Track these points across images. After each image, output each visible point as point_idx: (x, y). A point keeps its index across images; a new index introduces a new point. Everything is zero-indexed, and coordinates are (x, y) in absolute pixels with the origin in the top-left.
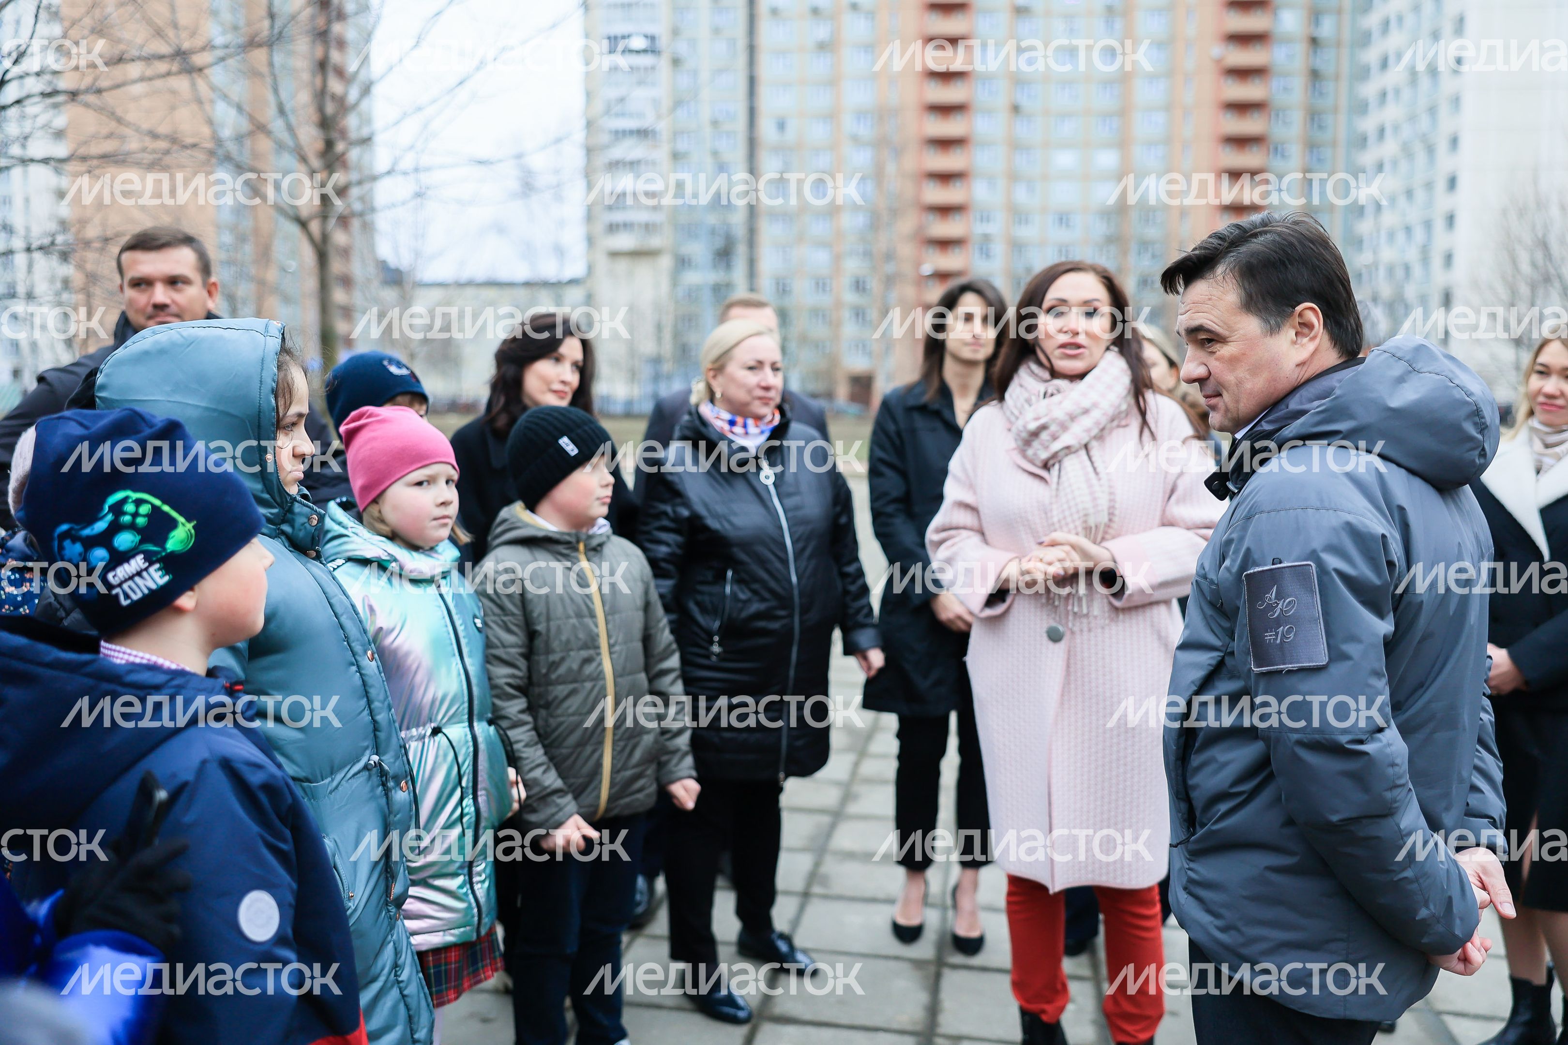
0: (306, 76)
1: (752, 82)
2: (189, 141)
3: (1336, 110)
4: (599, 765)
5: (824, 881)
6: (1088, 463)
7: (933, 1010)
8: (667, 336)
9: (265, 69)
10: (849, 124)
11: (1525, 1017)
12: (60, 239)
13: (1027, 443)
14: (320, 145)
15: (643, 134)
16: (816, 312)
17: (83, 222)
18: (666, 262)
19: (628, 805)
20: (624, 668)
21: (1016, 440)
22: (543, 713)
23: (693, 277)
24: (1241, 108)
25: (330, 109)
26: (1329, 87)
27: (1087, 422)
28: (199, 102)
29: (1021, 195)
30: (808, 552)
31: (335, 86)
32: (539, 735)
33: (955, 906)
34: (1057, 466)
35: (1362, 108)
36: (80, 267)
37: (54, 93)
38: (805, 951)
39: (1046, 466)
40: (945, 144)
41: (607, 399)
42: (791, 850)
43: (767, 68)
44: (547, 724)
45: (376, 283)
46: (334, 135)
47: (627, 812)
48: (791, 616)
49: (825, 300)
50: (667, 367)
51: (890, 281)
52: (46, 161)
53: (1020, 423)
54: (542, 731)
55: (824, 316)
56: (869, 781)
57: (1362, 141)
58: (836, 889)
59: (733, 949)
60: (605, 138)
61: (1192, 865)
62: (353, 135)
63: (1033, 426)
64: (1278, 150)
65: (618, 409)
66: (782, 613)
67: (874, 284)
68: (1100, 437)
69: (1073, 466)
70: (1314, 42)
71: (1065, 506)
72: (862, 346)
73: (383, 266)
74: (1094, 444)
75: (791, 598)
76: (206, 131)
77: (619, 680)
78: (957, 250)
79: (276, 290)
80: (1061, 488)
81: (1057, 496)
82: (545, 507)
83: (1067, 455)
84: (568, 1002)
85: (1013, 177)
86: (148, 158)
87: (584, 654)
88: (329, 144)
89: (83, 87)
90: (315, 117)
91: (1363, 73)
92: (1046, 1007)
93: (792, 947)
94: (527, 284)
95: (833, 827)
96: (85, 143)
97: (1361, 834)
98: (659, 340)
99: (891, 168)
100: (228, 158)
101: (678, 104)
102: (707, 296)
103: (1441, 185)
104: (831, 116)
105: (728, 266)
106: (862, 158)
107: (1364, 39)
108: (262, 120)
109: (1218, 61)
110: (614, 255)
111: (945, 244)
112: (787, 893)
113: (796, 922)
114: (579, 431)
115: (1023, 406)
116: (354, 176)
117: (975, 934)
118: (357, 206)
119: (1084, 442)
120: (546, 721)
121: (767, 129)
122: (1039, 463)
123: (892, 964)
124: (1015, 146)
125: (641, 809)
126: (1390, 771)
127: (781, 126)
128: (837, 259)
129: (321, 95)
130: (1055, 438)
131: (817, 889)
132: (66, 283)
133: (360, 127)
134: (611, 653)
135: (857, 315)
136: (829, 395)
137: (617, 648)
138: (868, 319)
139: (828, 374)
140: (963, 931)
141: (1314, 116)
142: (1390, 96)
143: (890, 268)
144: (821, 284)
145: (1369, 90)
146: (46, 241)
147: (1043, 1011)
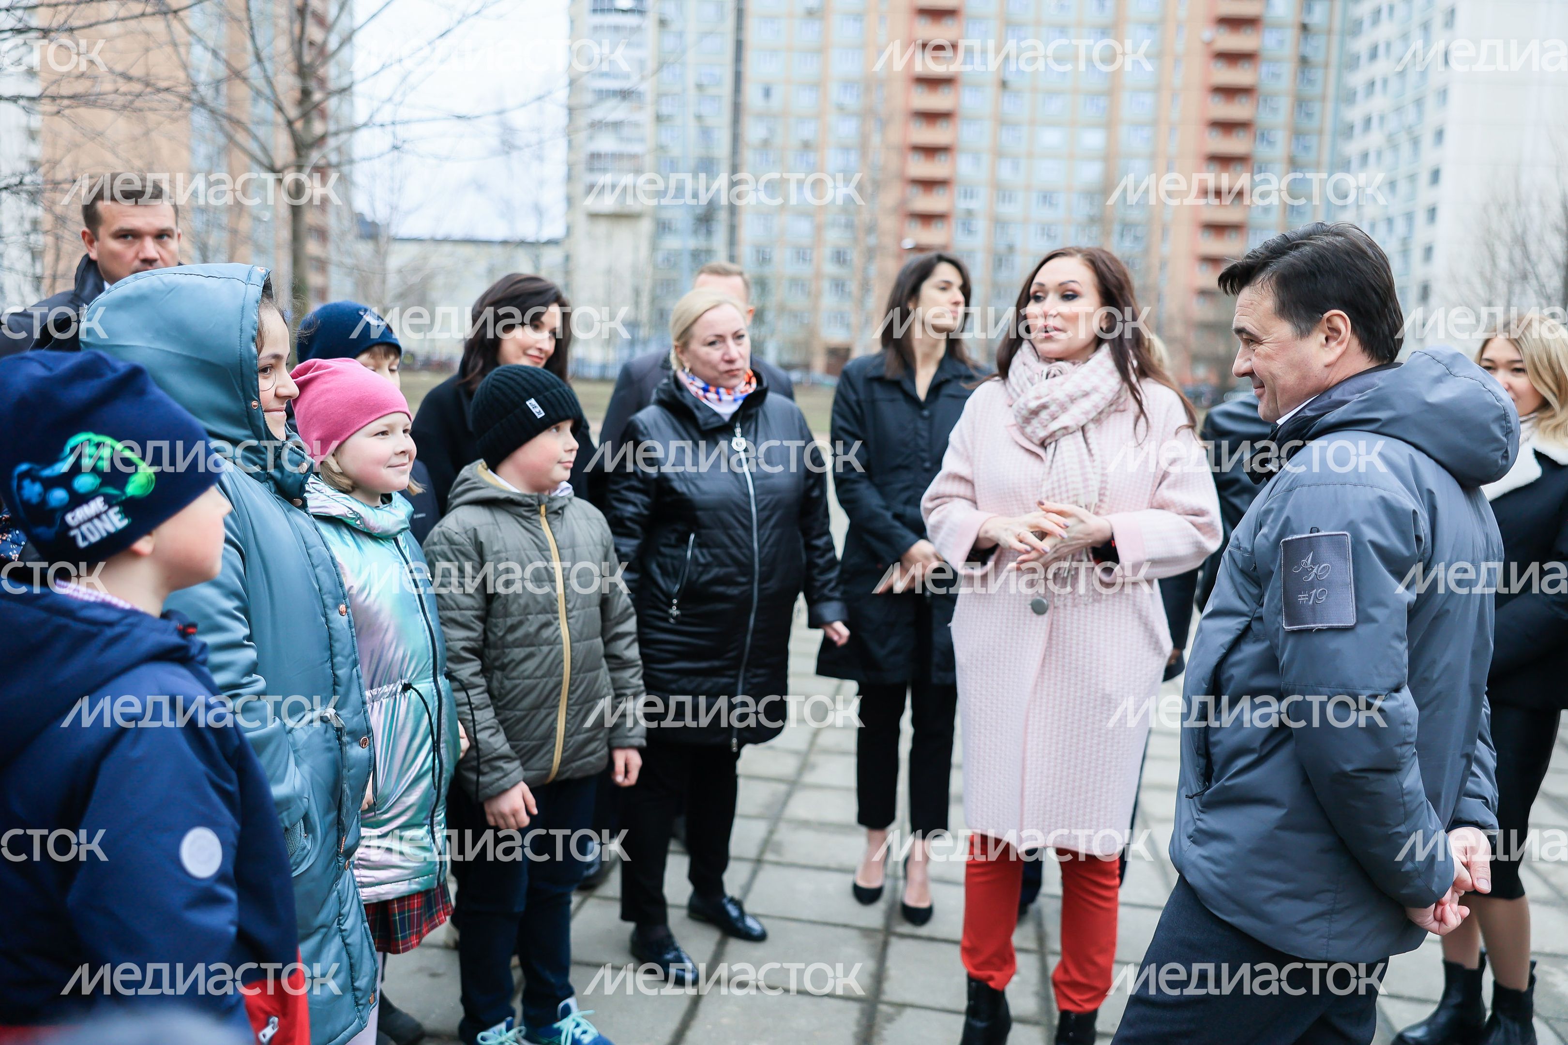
0: (284, 23)
1: (739, 46)
2: (163, 84)
3: (1323, 98)
4: (553, 729)
5: (778, 848)
6: (1083, 445)
7: (879, 978)
8: (645, 299)
9: (242, 15)
10: (835, 93)
11: (1456, 999)
12: (27, 179)
13: (1027, 420)
14: (297, 94)
15: (624, 95)
16: (795, 282)
17: (54, 164)
18: (646, 226)
19: (579, 768)
20: (581, 634)
21: (1016, 416)
22: (498, 674)
23: (672, 243)
24: (1229, 92)
25: (307, 58)
26: (1317, 74)
27: (1086, 405)
28: (175, 45)
29: (1006, 172)
30: (772, 523)
31: (314, 33)
32: (492, 697)
33: (906, 877)
34: (1053, 445)
35: (1350, 97)
36: (49, 209)
37: (28, 30)
38: (755, 917)
39: (1043, 444)
40: (931, 117)
41: (581, 362)
42: (747, 817)
43: (755, 33)
44: (502, 687)
45: (350, 237)
46: (313, 84)
47: (578, 775)
48: (751, 583)
49: (805, 270)
50: (643, 333)
51: (871, 254)
52: (15, 99)
53: (1021, 401)
54: (496, 693)
55: (803, 285)
56: (827, 751)
57: (1348, 131)
58: (788, 857)
59: (684, 912)
60: (588, 98)
61: (1202, 816)
62: (332, 85)
63: (1033, 404)
64: (1264, 137)
65: (594, 372)
66: (742, 579)
67: (855, 256)
68: (1098, 420)
69: (1069, 446)
70: (1305, 28)
71: (1056, 485)
72: (840, 318)
73: (360, 219)
74: (1091, 427)
75: (752, 565)
76: (181, 75)
77: (575, 644)
78: (939, 225)
79: (248, 239)
80: (1054, 466)
81: (1049, 473)
82: (507, 467)
83: (1064, 435)
84: (515, 961)
85: (999, 153)
86: (120, 100)
87: (543, 618)
88: (306, 93)
89: (54, 25)
90: (293, 66)
91: (1352, 63)
92: (995, 974)
93: (742, 913)
94: (505, 243)
95: (789, 795)
96: (54, 82)
97: (1367, 789)
98: (637, 304)
99: (876, 139)
100: (202, 104)
101: (661, 66)
102: (686, 262)
103: (1424, 177)
104: (818, 85)
105: (709, 233)
106: (847, 129)
107: (1355, 28)
108: (238, 66)
109: (1209, 44)
110: (594, 216)
111: (927, 218)
112: (740, 859)
113: (747, 888)
114: (547, 394)
115: (1025, 384)
116: (332, 127)
117: (924, 905)
118: (334, 158)
119: (1081, 424)
120: (501, 683)
121: (752, 95)
122: (1038, 442)
123: (841, 931)
124: (1002, 122)
125: (593, 772)
126: (1402, 728)
127: (767, 93)
128: (819, 229)
129: (299, 42)
130: (1054, 418)
131: (769, 856)
132: (35, 224)
133: (339, 77)
134: (568, 618)
135: (837, 286)
136: (806, 367)
137: (574, 613)
138: (847, 290)
139: (805, 346)
140: (912, 901)
141: (1301, 103)
142: (1378, 86)
143: (872, 240)
144: (802, 254)
145: (1357, 79)
146: (15, 180)
147: (991, 978)
